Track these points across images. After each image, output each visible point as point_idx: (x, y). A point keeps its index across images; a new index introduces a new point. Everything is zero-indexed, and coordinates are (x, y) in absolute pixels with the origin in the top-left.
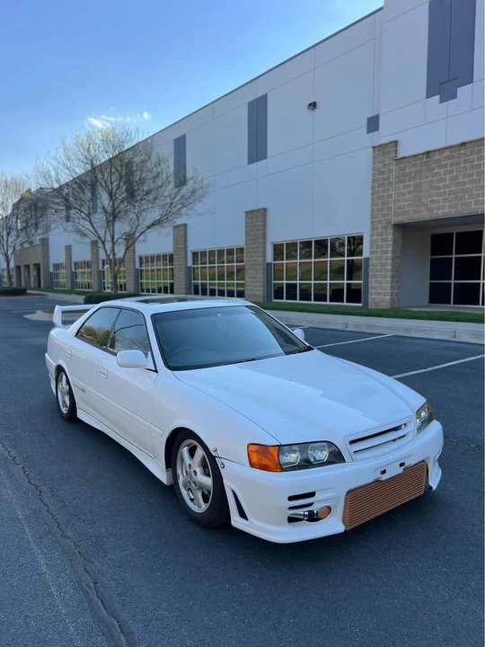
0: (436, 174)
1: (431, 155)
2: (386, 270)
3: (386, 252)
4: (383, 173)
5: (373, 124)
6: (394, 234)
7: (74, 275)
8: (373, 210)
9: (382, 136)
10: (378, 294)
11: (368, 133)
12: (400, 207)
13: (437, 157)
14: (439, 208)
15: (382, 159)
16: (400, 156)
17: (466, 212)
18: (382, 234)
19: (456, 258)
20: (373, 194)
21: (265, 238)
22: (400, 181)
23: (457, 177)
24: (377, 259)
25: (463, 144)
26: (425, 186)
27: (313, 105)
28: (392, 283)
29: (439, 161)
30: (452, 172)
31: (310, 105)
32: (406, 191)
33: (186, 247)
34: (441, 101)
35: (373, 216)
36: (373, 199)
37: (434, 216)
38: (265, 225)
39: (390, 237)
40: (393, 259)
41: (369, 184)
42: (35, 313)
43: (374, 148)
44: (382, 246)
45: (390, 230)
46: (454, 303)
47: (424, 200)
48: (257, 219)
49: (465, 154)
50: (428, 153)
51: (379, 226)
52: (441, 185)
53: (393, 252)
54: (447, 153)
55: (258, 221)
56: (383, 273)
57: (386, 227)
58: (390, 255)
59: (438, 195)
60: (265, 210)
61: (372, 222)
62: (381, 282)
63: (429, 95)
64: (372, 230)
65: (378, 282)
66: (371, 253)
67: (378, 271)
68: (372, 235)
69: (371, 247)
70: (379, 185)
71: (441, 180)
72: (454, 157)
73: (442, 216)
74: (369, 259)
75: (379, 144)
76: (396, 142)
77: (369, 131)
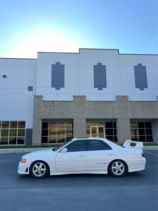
0: (56, 107)
2: (39, 133)
3: (39, 127)
4: (38, 104)
8: (34, 114)
10: (35, 140)
12: (44, 114)
14: (57, 116)
15: (38, 100)
16: (43, 100)
17: (65, 118)
18: (38, 122)
20: (34, 109)
22: (44, 107)
23: (61, 109)
24: (35, 129)
25: (63, 101)
26: (52, 110)
27: (4, 76)
28: (41, 137)
29: (57, 104)
30: (60, 107)
31: (3, 76)
32: (46, 110)
34: (56, 89)
35: (34, 116)
36: (34, 111)
39: (41, 123)
43: (34, 96)
44: (37, 125)
45: (41, 121)
47: (52, 114)
49: (64, 104)
50: (53, 101)
51: (37, 119)
52: (57, 110)
54: (59, 102)
56: (38, 133)
57: (39, 120)
58: (41, 128)
59: (56, 112)
61: (34, 118)
63: (52, 87)
64: (34, 120)
65: (36, 137)
66: (33, 127)
67: (36, 133)
68: (34, 122)
69: (34, 125)
70: (36, 107)
71: (57, 109)
72: (60, 104)
73: (58, 118)
74: (32, 129)
75: (36, 95)
76: (42, 96)
77: (29, 90)
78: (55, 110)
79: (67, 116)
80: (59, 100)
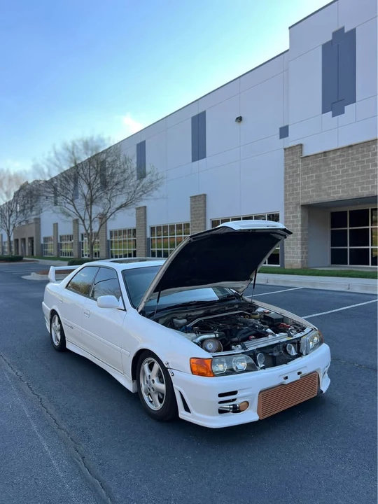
0: (333, 168)
1: (327, 154)
2: (297, 240)
3: (297, 226)
4: (292, 167)
5: (284, 132)
6: (302, 213)
7: (59, 246)
8: (285, 195)
9: (291, 141)
10: (291, 257)
11: (280, 138)
12: (306, 193)
13: (331, 156)
14: (335, 193)
15: (291, 157)
16: (304, 155)
17: (355, 196)
18: (293, 212)
19: (350, 230)
20: (285, 183)
21: (205, 216)
22: (306, 174)
23: (347, 170)
25: (351, 146)
26: (324, 177)
27: (240, 119)
28: (302, 249)
29: (333, 159)
30: (343, 166)
31: (237, 118)
32: (310, 180)
33: (145, 224)
34: (333, 116)
35: (285, 200)
36: (285, 187)
37: (331, 199)
38: (205, 207)
39: (299, 214)
40: (302, 231)
41: (282, 175)
42: (30, 274)
43: (285, 149)
44: (293, 221)
45: (299, 210)
46: (350, 264)
47: (323, 187)
48: (199, 202)
49: (353, 154)
50: (325, 153)
51: (291, 206)
52: (336, 176)
53: (302, 226)
54: (338, 153)
55: (199, 204)
56: (295, 241)
57: (296, 207)
58: (299, 228)
59: (334, 183)
60: (205, 195)
61: (285, 204)
62: (293, 249)
63: (324, 112)
64: (285, 209)
65: (291, 248)
67: (291, 240)
68: (285, 213)
69: (285, 222)
70: (290, 177)
71: (336, 172)
72: (344, 156)
73: (337, 199)
75: (288, 147)
76: (301, 145)
77: (281, 137)
78: (330, 178)
79: (362, 189)
80: (340, 146)
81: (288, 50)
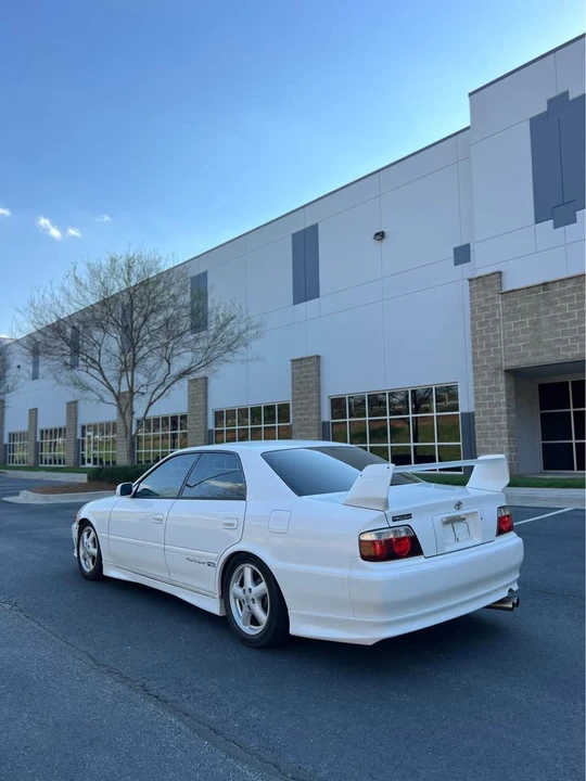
0: (559, 309)
1: (550, 286)
3: (499, 404)
4: (486, 309)
5: (462, 254)
6: (506, 383)
8: (474, 354)
9: (481, 265)
11: (456, 265)
12: (513, 350)
13: (557, 289)
14: (568, 349)
15: (482, 293)
16: (507, 288)
18: (490, 382)
20: (472, 335)
21: (319, 391)
22: (509, 319)
24: (485, 413)
26: (545, 324)
27: (380, 236)
28: (509, 444)
29: (562, 293)
31: (377, 234)
32: (519, 329)
33: (206, 406)
34: (556, 226)
35: (475, 361)
36: (474, 341)
37: (561, 359)
38: (319, 375)
39: (502, 386)
40: (508, 412)
41: (468, 322)
42: (18, 494)
43: (470, 280)
44: (490, 397)
45: (501, 377)
46: (578, 469)
47: (545, 340)
48: (307, 369)
50: (545, 284)
51: (485, 372)
52: (567, 321)
53: (508, 405)
54: (570, 285)
55: (310, 371)
56: (496, 430)
57: (496, 374)
58: (504, 408)
59: (564, 333)
60: (318, 357)
61: (475, 369)
62: (494, 443)
63: (538, 221)
64: (475, 377)
65: (489, 442)
66: (476, 405)
67: (488, 428)
68: (476, 384)
69: (477, 399)
70: (481, 324)
71: (568, 315)
72: (581, 289)
73: (572, 358)
74: (473, 413)
75: (476, 276)
76: (500, 273)
77: (457, 263)
78: (557, 325)
80: (572, 274)
81: (468, 128)
